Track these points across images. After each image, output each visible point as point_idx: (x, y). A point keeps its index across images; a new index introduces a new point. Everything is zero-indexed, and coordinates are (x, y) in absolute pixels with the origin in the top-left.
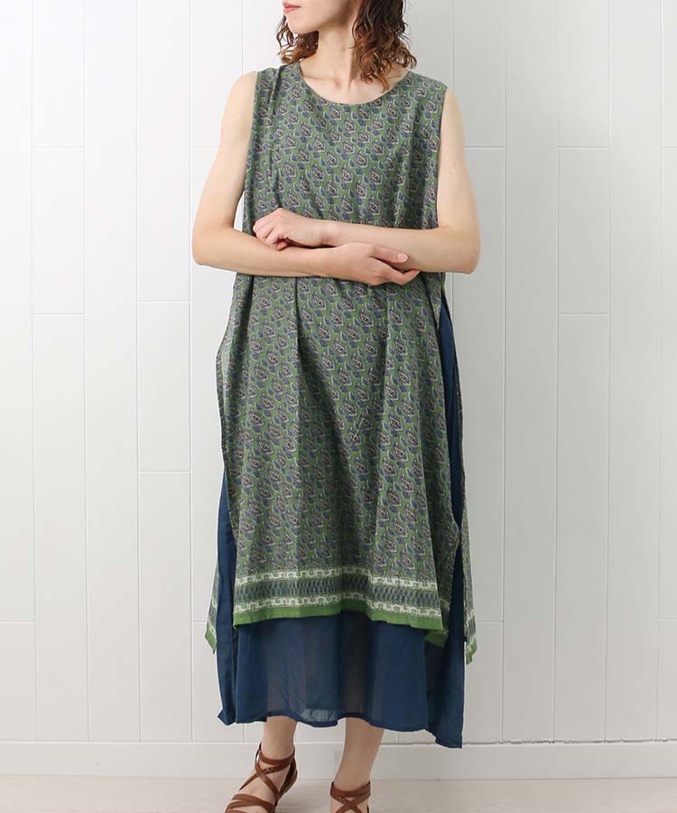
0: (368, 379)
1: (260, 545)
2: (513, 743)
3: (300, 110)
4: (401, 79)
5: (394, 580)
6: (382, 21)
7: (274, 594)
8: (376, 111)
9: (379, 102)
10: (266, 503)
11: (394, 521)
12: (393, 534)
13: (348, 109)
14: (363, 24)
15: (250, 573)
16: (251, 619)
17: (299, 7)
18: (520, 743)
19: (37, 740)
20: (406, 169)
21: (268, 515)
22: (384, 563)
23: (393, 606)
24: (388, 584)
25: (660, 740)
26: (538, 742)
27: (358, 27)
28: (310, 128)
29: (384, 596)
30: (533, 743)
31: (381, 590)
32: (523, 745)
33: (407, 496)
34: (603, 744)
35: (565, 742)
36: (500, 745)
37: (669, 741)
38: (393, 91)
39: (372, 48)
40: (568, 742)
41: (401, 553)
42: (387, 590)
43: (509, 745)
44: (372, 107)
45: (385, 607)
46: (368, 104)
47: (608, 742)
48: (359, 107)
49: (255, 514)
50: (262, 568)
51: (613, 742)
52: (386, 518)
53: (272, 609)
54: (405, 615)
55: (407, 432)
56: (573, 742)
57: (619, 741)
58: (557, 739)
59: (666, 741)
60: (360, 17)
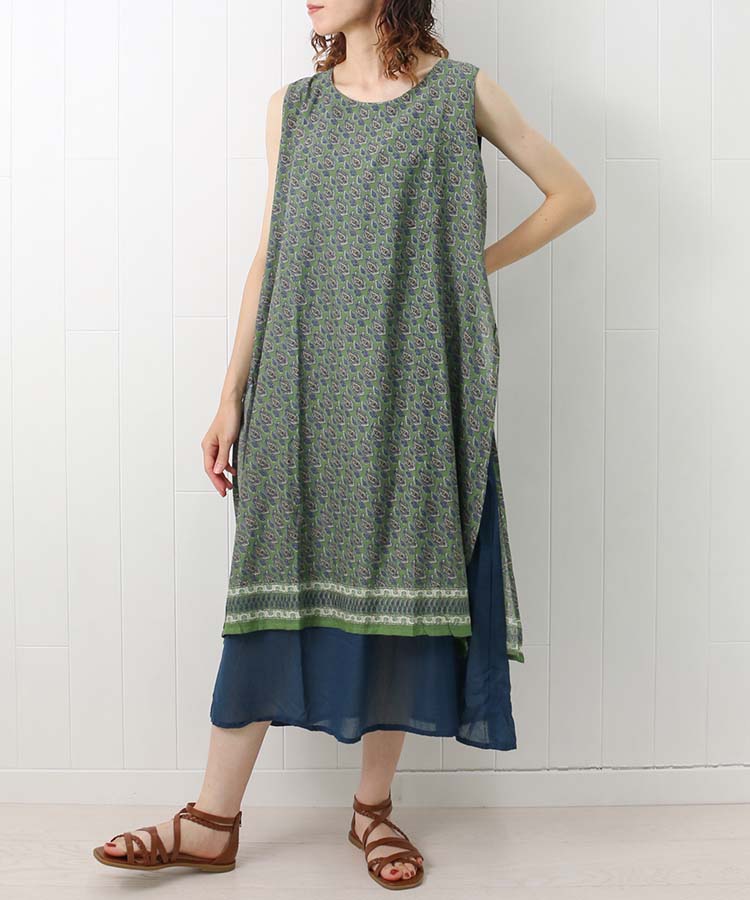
0: (379, 389)
1: (255, 558)
2: (560, 769)
3: (328, 117)
4: (431, 68)
6: (406, 15)
7: (267, 606)
8: (404, 107)
9: (406, 97)
10: (262, 517)
12: (431, 544)
13: (376, 107)
14: (386, 20)
15: (242, 585)
16: (242, 630)
17: (323, 7)
18: (566, 769)
20: (433, 165)
21: (263, 529)
25: (710, 766)
26: (586, 769)
27: (381, 24)
28: (337, 136)
30: (580, 769)
33: (445, 505)
34: (652, 770)
35: (614, 769)
36: (546, 772)
37: (719, 768)
38: (422, 83)
39: (395, 42)
41: (442, 563)
43: (556, 772)
44: (400, 103)
46: (396, 100)
47: (657, 768)
48: (387, 104)
49: (250, 528)
50: (255, 580)
51: (663, 768)
53: (265, 620)
55: (444, 441)
56: (622, 768)
57: (667, 767)
58: (605, 765)
59: (716, 767)
60: (382, 13)
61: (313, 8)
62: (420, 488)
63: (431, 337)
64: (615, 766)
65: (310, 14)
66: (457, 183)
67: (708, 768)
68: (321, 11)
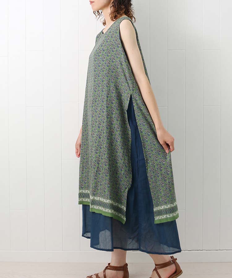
2: (189, 251)
5: (98, 198)
11: (99, 178)
12: (99, 182)
17: (94, 2)
18: (191, 251)
19: (28, 250)
22: (95, 192)
23: (97, 207)
24: (97, 199)
26: (197, 250)
27: (112, 6)
29: (95, 204)
30: (195, 250)
31: (94, 201)
32: (192, 251)
34: (219, 251)
36: (184, 251)
40: (207, 250)
42: (96, 202)
43: (187, 251)
45: (95, 207)
47: (221, 250)
51: (222, 250)
52: (97, 176)
54: (101, 210)
56: (209, 250)
57: (224, 250)
58: (203, 249)
60: (113, 3)
61: (91, 2)
62: (96, 163)
63: (103, 112)
64: (207, 249)
65: (91, 4)
66: (114, 60)
68: (93, 3)
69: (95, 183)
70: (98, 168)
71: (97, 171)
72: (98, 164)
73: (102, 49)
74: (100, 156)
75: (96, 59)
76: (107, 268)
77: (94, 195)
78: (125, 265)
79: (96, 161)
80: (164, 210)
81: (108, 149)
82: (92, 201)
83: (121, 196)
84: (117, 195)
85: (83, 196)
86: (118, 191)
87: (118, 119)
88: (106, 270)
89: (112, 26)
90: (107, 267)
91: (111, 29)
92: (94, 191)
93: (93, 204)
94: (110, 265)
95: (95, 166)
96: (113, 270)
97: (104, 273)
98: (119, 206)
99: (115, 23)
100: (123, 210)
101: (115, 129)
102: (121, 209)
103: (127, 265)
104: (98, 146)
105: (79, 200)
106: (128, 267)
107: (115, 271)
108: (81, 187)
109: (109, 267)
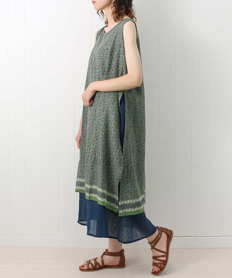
18: (179, 237)
19: (26, 236)
24: (94, 188)
29: (93, 192)
30: (184, 237)
31: (92, 190)
34: (206, 237)
35: (194, 237)
42: (94, 190)
43: (176, 238)
51: (209, 237)
56: (197, 237)
57: (211, 236)
58: (191, 236)
59: (226, 236)
60: (114, 3)
61: (94, 2)
64: (195, 236)
65: (93, 4)
67: (223, 237)
68: (95, 3)
69: (93, 173)
70: (95, 158)
71: (94, 162)
72: (95, 154)
73: (106, 48)
74: (96, 147)
75: (100, 58)
76: (104, 254)
77: (91, 184)
78: (121, 251)
79: (92, 152)
80: (132, 204)
81: (102, 140)
82: (90, 190)
83: (114, 186)
84: (109, 185)
85: (80, 184)
86: (111, 181)
87: (113, 113)
88: (104, 256)
89: (115, 26)
90: (105, 252)
91: (115, 30)
92: (92, 180)
93: (91, 192)
94: (108, 251)
95: (92, 157)
96: (110, 256)
97: (102, 258)
98: (112, 195)
99: (118, 24)
100: (116, 199)
101: (110, 122)
102: (114, 198)
103: (123, 250)
104: (95, 138)
105: (76, 188)
106: (125, 253)
107: (113, 257)
108: (79, 176)
109: (107, 253)
